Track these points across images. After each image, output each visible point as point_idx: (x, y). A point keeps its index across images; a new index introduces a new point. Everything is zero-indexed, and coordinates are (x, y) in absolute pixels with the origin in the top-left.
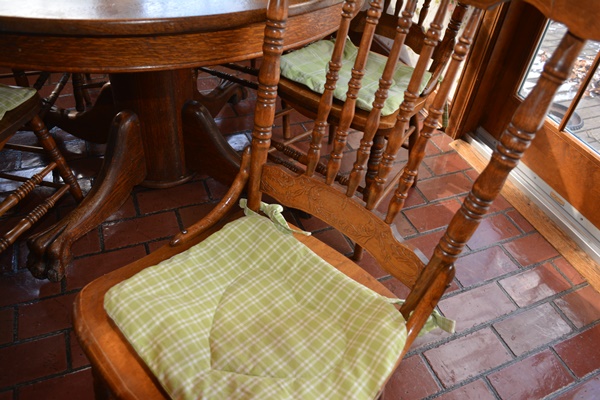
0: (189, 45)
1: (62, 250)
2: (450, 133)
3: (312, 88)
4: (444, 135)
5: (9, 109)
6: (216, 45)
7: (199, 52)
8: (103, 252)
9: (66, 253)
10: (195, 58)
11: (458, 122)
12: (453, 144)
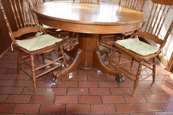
0: (96, 29)
1: (59, 76)
2: (168, 70)
3: (125, 48)
4: (166, 70)
5: (57, 42)
6: (102, 29)
7: (97, 30)
8: (68, 81)
9: (60, 77)
10: (96, 31)
11: (171, 67)
12: (168, 73)
